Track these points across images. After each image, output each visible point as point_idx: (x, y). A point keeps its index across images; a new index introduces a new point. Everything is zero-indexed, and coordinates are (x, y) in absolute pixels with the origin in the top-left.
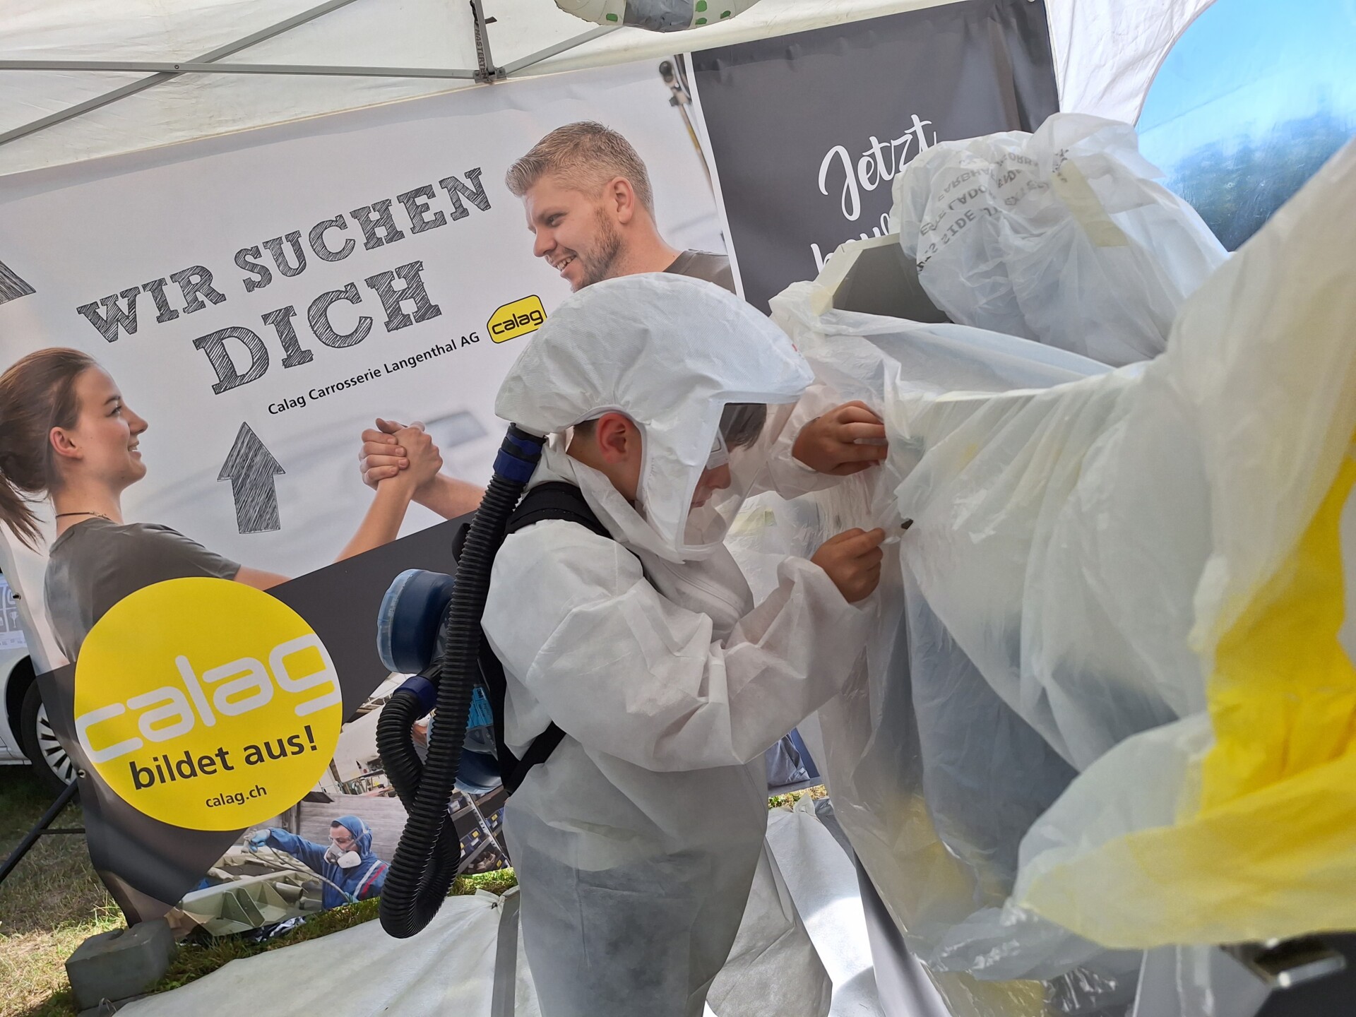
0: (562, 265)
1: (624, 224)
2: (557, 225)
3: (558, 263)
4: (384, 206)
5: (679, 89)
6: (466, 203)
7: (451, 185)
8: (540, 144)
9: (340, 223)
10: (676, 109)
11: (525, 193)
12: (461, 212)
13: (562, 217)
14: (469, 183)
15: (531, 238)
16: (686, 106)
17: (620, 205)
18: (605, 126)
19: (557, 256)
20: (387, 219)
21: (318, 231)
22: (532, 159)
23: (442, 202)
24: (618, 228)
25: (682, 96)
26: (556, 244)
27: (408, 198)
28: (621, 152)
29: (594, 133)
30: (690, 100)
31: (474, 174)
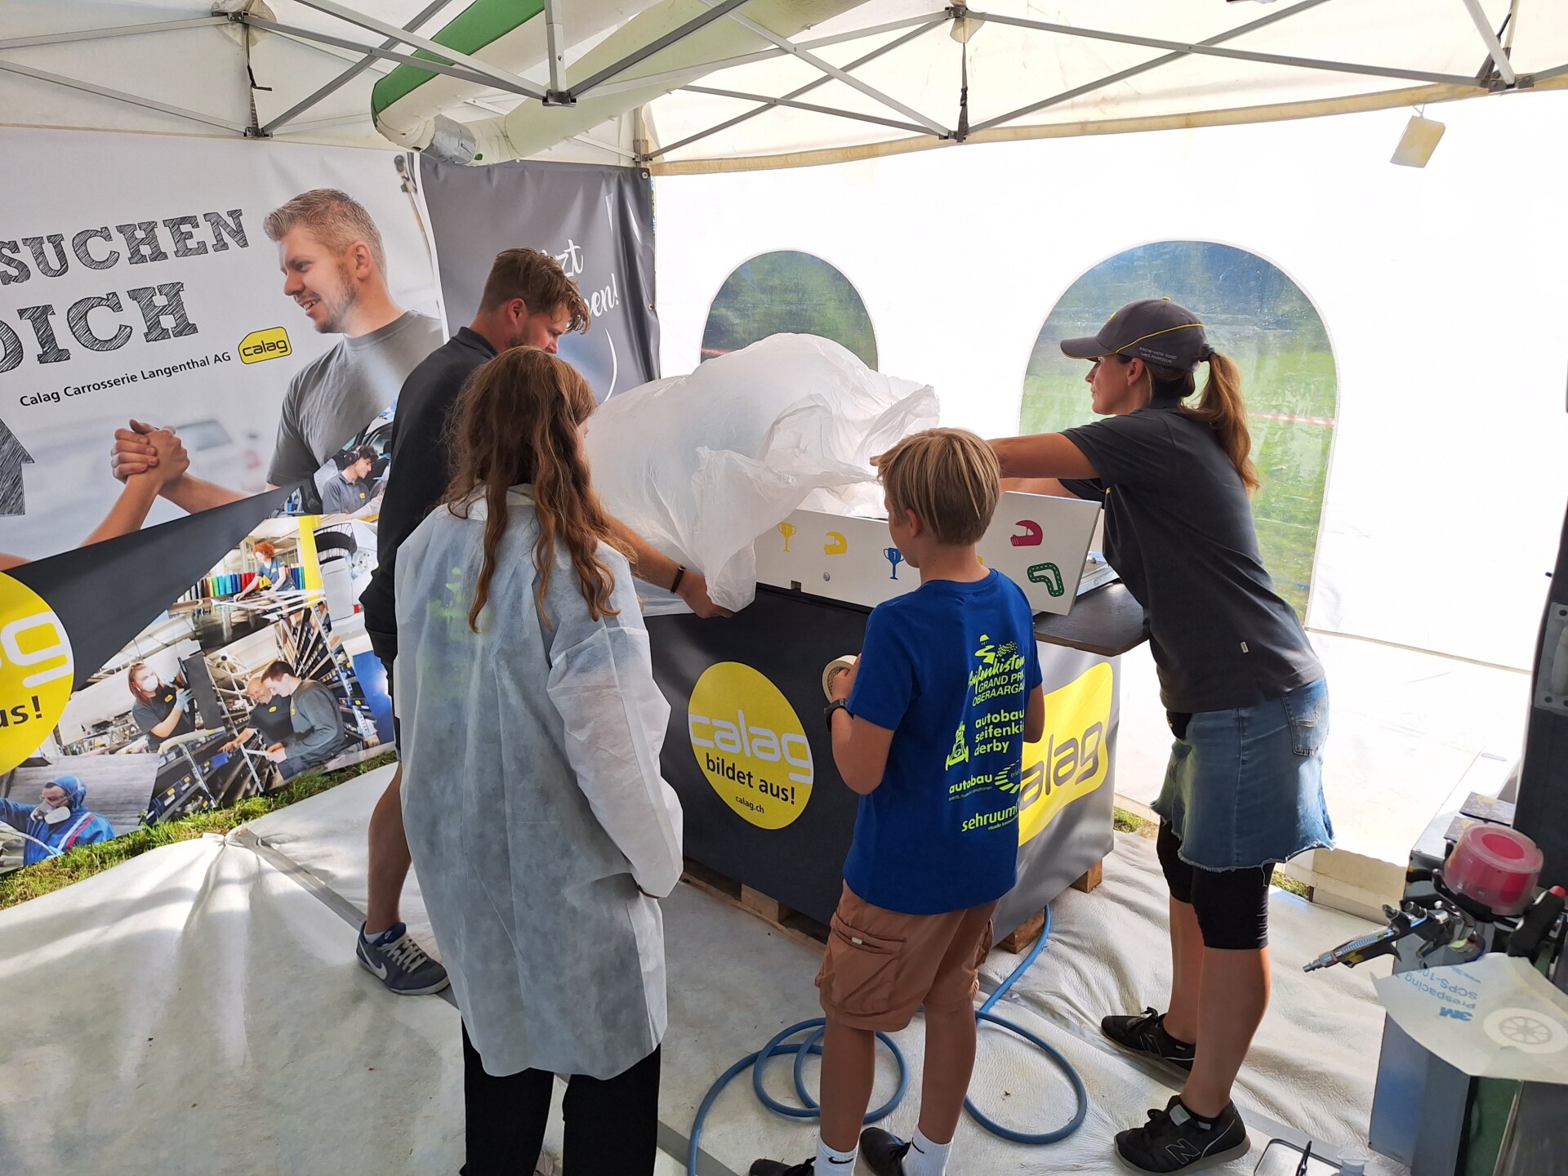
0: (307, 306)
1: (361, 280)
2: (305, 271)
3: (304, 304)
4: (150, 227)
5: (408, 179)
6: (227, 238)
7: (213, 219)
8: (296, 199)
9: (105, 233)
10: (406, 194)
11: (279, 239)
12: (222, 245)
13: (311, 265)
14: (230, 221)
15: (283, 278)
16: (413, 194)
17: (360, 264)
18: (350, 197)
19: (304, 297)
20: (151, 238)
21: (82, 240)
22: (288, 211)
23: (204, 233)
24: (356, 282)
25: (410, 185)
26: (304, 287)
27: (174, 224)
28: (363, 221)
29: (341, 201)
30: (416, 190)
31: (235, 214)
